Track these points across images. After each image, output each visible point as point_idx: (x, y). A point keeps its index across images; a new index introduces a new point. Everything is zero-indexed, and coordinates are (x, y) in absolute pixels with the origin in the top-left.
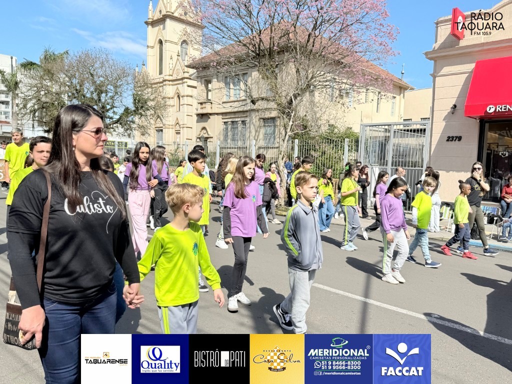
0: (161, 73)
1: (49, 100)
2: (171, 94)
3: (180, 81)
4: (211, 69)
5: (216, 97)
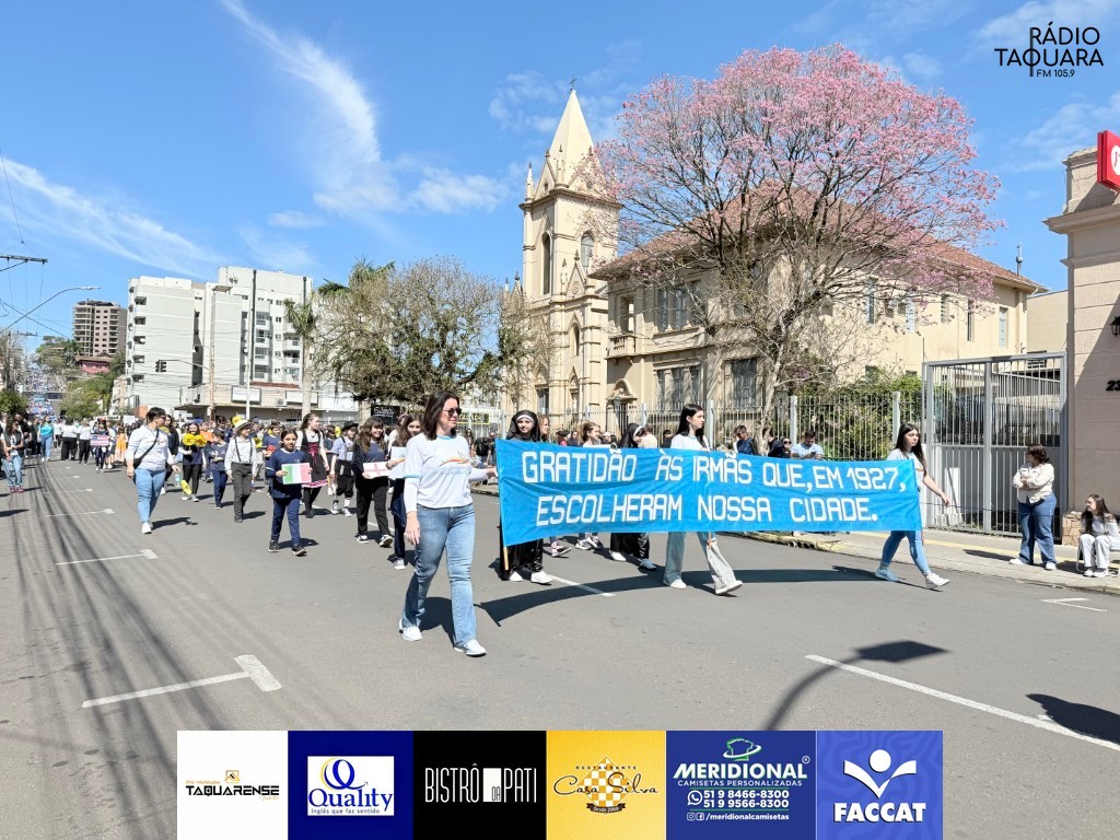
0: (546, 290)
1: (361, 346)
2: (564, 326)
3: (580, 303)
4: (632, 278)
5: (642, 327)
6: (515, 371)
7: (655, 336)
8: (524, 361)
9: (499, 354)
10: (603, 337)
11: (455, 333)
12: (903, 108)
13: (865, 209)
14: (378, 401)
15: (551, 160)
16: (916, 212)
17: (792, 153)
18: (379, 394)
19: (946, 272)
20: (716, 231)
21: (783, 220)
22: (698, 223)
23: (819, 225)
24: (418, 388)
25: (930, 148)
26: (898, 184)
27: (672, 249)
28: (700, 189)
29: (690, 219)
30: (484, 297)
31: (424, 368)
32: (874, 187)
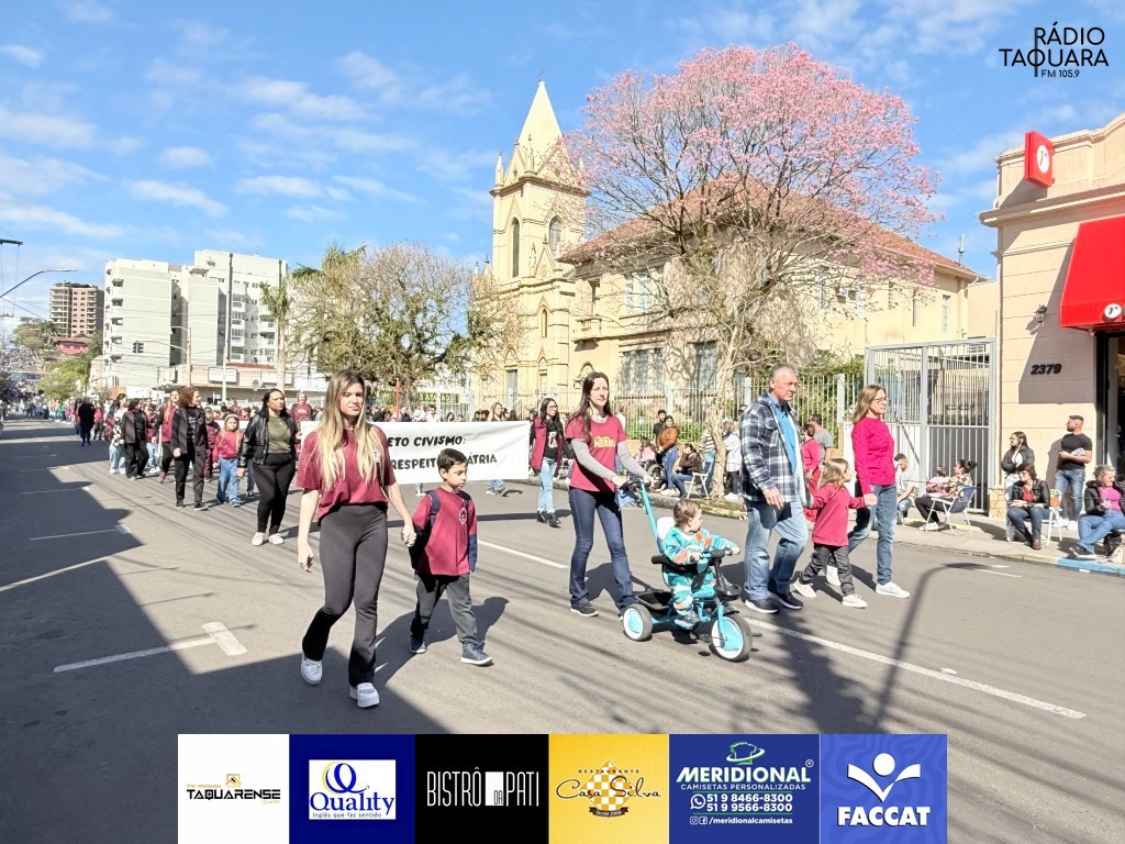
0: (515, 274)
2: (533, 307)
3: (548, 286)
4: (597, 263)
6: (483, 351)
7: (620, 320)
9: (468, 336)
10: (571, 319)
11: (425, 315)
12: (852, 106)
15: (520, 147)
20: (677, 220)
21: (739, 211)
22: (659, 212)
23: (772, 215)
25: (875, 144)
26: (847, 178)
27: (636, 236)
28: (662, 179)
29: (653, 208)
30: (453, 280)
31: (394, 348)
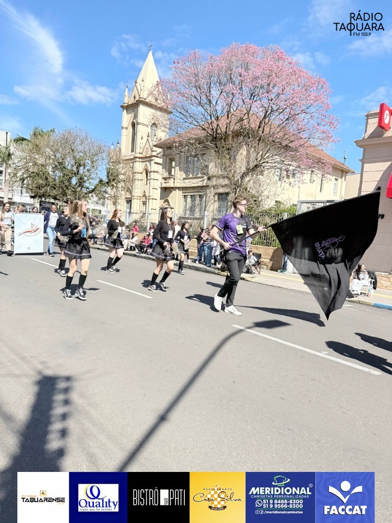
0: (132, 151)
1: (36, 171)
2: (140, 169)
3: (148, 159)
4: (174, 149)
5: (178, 173)
6: (115, 190)
7: (184, 179)
8: (121, 185)
9: (107, 181)
10: (159, 177)
11: (85, 168)
12: (302, 81)
13: (282, 127)
14: (43, 199)
15: (137, 85)
16: (304, 131)
17: (251, 96)
18: (44, 195)
19: (313, 160)
20: (215, 130)
21: (245, 128)
22: (206, 126)
23: (260, 132)
24: (65, 194)
25: (311, 102)
26: (297, 117)
27: (194, 136)
28: (209, 108)
29: (203, 123)
30: (100, 150)
31: (67, 184)
32: (286, 117)
